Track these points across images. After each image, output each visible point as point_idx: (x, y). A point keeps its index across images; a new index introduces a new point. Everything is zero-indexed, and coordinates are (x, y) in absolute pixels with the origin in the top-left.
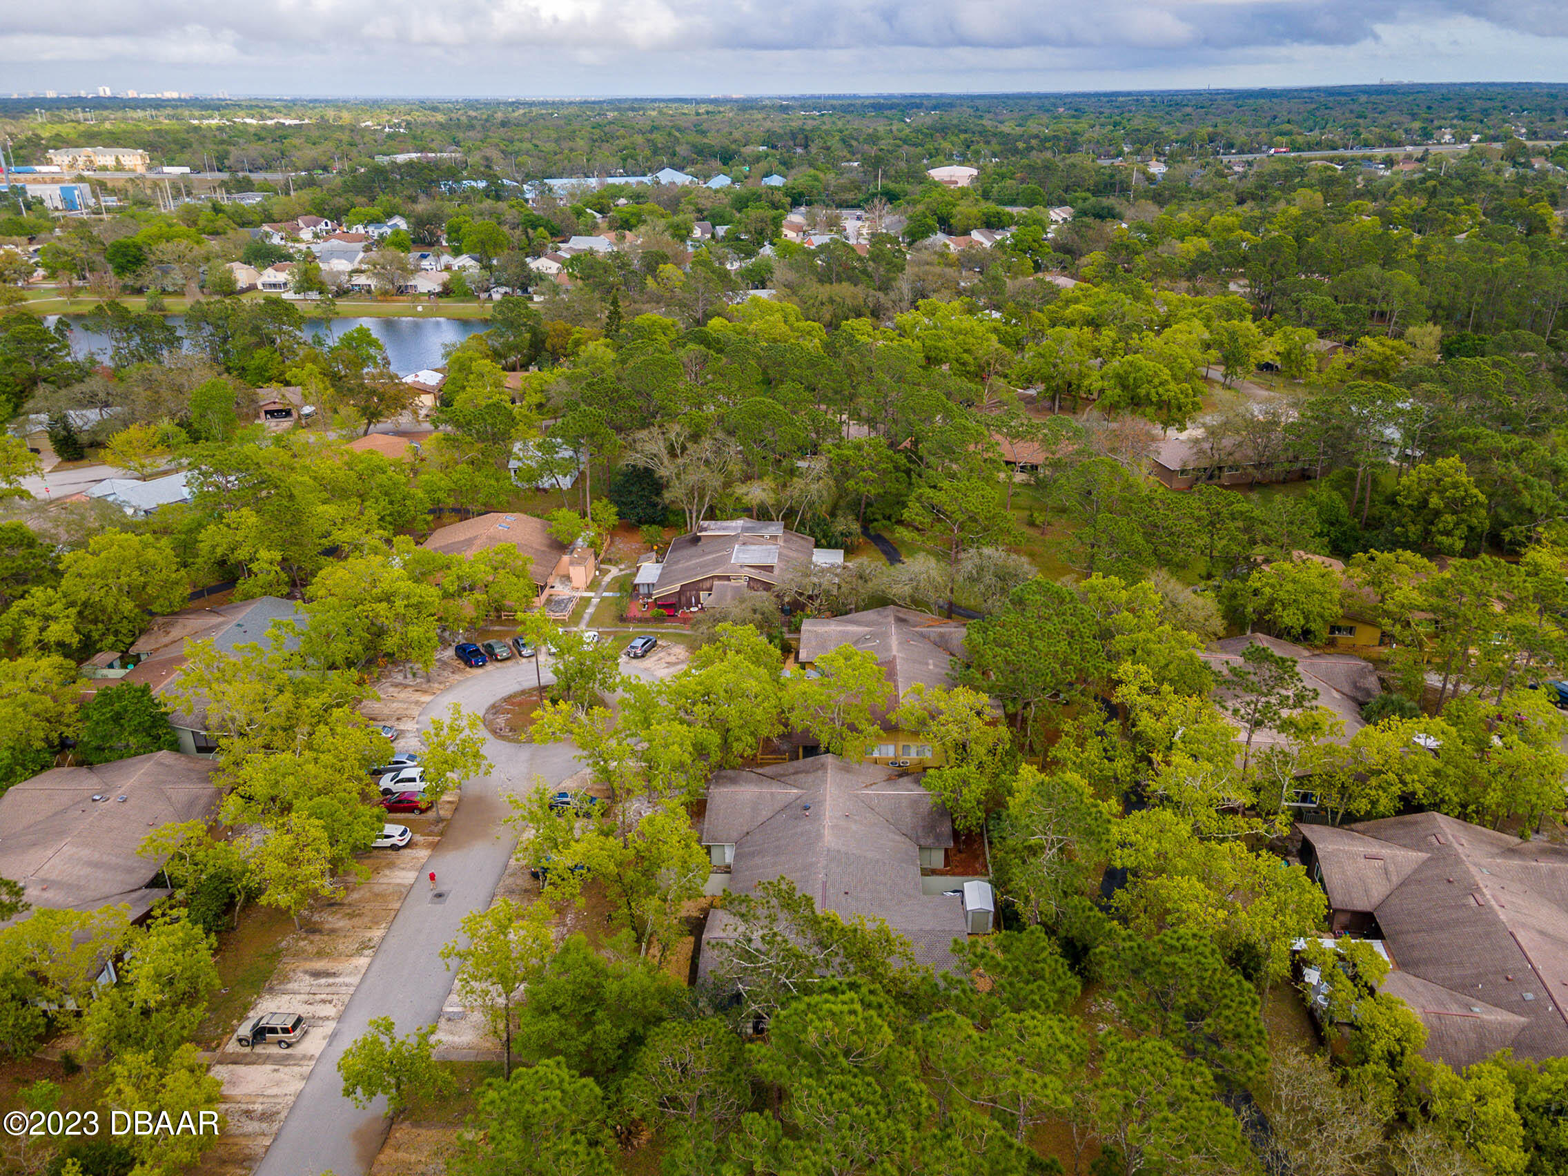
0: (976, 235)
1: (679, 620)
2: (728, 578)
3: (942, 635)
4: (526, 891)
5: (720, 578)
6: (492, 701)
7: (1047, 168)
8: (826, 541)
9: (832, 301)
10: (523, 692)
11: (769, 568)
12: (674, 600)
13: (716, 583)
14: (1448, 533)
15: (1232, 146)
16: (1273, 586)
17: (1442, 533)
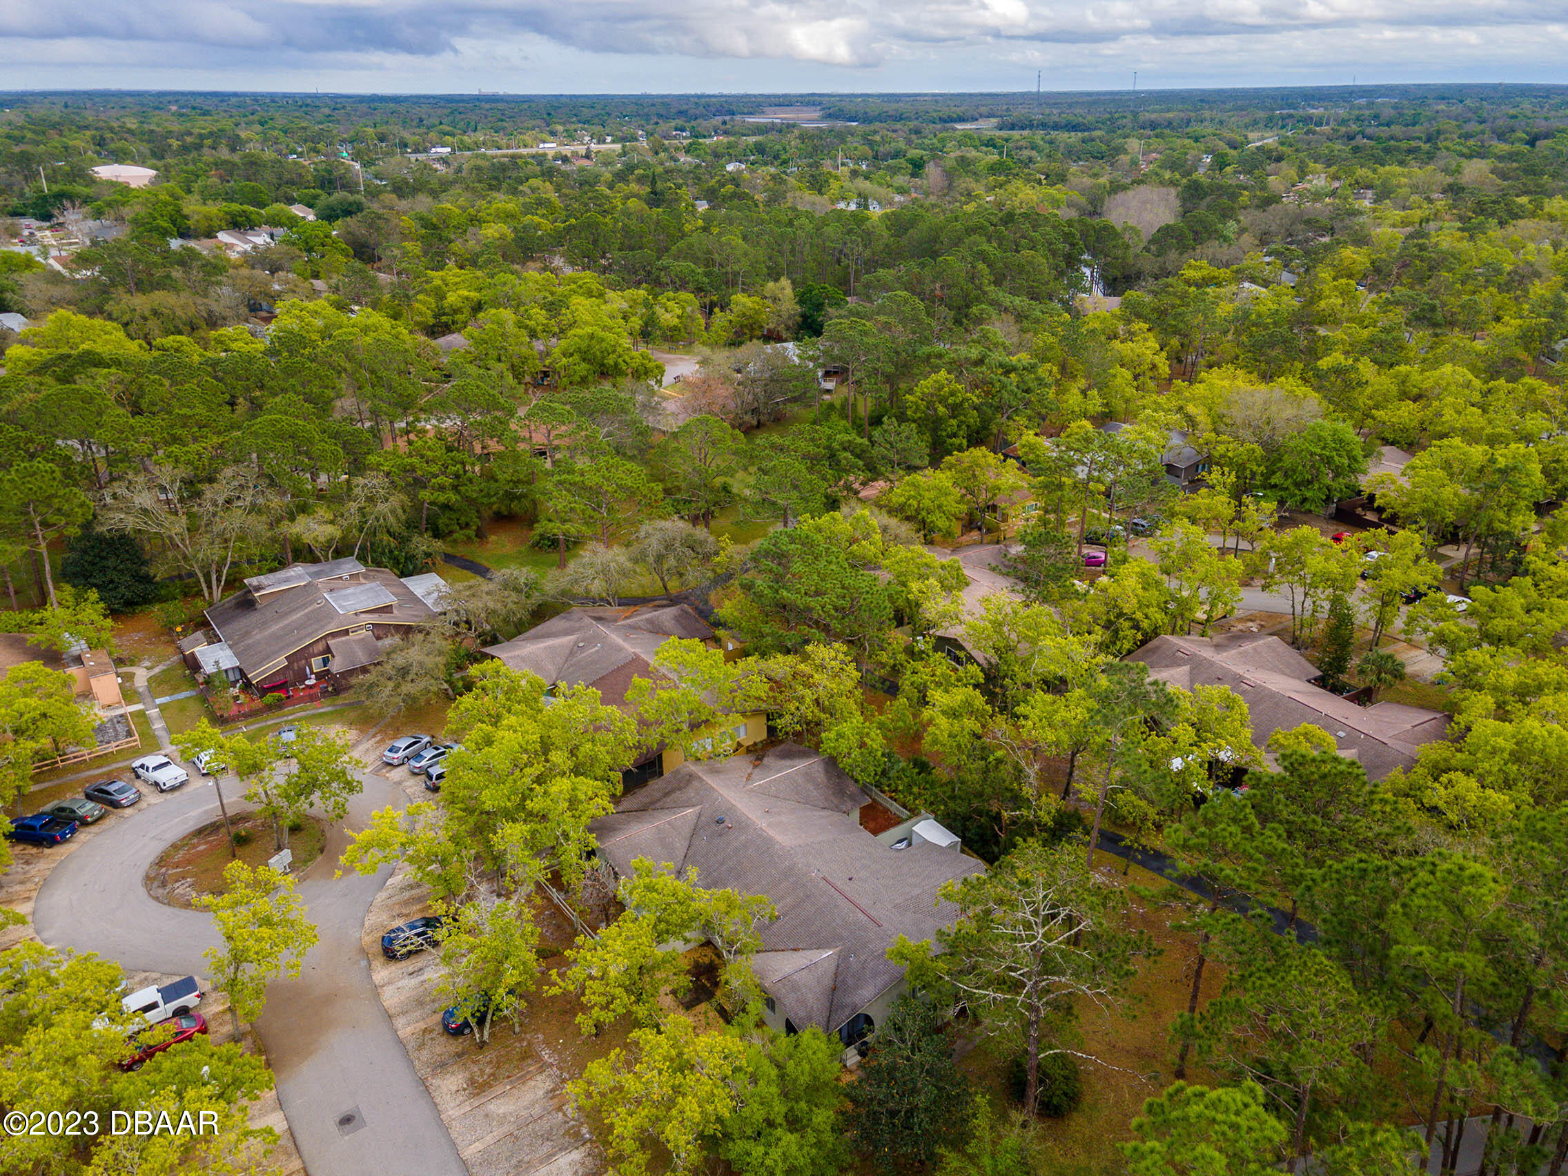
0: (223, 237)
1: (302, 700)
2: (346, 632)
3: (650, 621)
4: (459, 1055)
5: (334, 635)
6: (141, 873)
7: (253, 163)
8: (407, 567)
9: (155, 313)
10: (175, 846)
11: (387, 609)
12: (281, 678)
13: (331, 642)
14: (954, 435)
15: (406, 146)
16: (914, 497)
17: (949, 437)
